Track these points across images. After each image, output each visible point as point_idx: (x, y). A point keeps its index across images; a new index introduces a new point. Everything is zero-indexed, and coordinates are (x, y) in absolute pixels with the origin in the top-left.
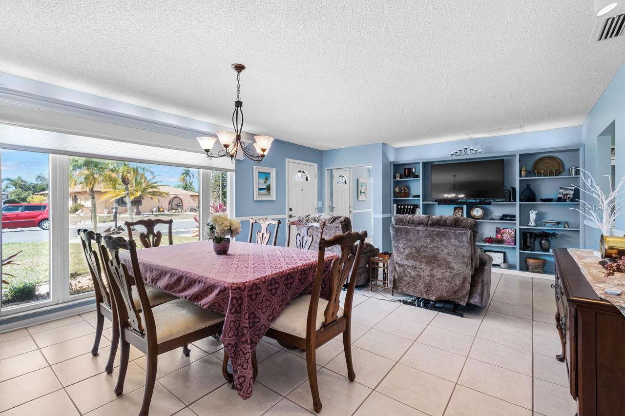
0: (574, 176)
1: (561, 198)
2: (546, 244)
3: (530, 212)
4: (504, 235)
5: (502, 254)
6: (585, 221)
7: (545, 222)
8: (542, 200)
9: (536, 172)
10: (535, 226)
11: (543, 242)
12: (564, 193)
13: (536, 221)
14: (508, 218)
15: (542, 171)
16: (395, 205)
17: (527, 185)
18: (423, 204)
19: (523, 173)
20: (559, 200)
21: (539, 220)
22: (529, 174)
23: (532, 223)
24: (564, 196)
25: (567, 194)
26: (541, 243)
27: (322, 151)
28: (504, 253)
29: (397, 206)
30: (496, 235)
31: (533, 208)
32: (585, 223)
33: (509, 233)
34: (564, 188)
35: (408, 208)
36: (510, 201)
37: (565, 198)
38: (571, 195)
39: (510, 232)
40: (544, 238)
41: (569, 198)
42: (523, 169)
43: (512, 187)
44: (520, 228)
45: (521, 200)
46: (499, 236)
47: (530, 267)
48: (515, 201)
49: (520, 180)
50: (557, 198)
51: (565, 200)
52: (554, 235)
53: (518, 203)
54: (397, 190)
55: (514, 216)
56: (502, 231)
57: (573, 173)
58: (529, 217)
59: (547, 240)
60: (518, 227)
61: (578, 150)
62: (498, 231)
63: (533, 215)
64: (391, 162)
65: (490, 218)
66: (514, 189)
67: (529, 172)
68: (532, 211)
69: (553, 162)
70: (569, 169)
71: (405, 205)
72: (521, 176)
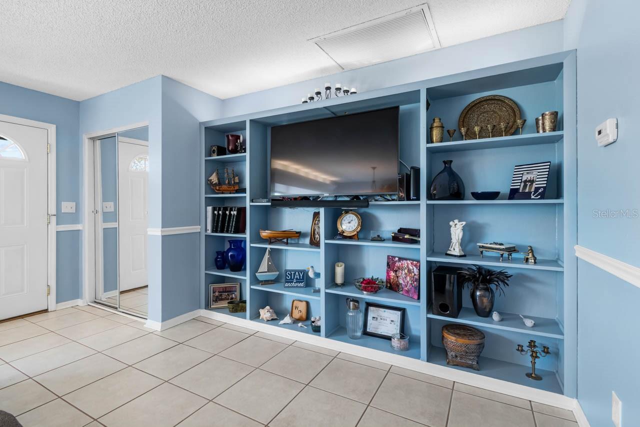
0: (548, 133)
1: (518, 189)
2: (485, 300)
3: (451, 223)
4: (399, 274)
5: (399, 313)
6: (576, 247)
7: (483, 247)
8: (477, 196)
9: (463, 130)
10: (461, 256)
11: (478, 293)
12: (524, 178)
13: (463, 244)
14: (407, 236)
15: (477, 129)
16: (210, 209)
17: (445, 162)
18: (251, 206)
19: (436, 133)
20: (514, 194)
21: (470, 241)
22: (448, 135)
23: (456, 250)
24: (525, 186)
25: (532, 182)
26: (473, 296)
27: (79, 102)
28: (403, 311)
29: (214, 209)
30: (388, 273)
31: (459, 213)
32: (577, 254)
33: (409, 271)
34: (525, 168)
35: (230, 214)
36: (409, 199)
37: (527, 190)
38: (541, 182)
39: (411, 268)
40: (481, 286)
41: (537, 189)
42: (435, 125)
43: (412, 168)
44: (427, 262)
45: (430, 197)
46: (392, 274)
47: (451, 354)
48: (418, 199)
49: (428, 149)
50: (508, 191)
51: (527, 196)
52: (502, 277)
53: (423, 202)
54: (214, 178)
55: (415, 233)
56: (398, 264)
57: (547, 128)
58: (450, 234)
59: (487, 289)
60: (423, 258)
61: (559, 67)
62: (391, 264)
63: (457, 231)
64: (201, 124)
65: (373, 234)
66: (417, 171)
67: (448, 131)
68: (456, 221)
69: (501, 110)
70: (537, 120)
71: (225, 209)
72: (430, 140)
